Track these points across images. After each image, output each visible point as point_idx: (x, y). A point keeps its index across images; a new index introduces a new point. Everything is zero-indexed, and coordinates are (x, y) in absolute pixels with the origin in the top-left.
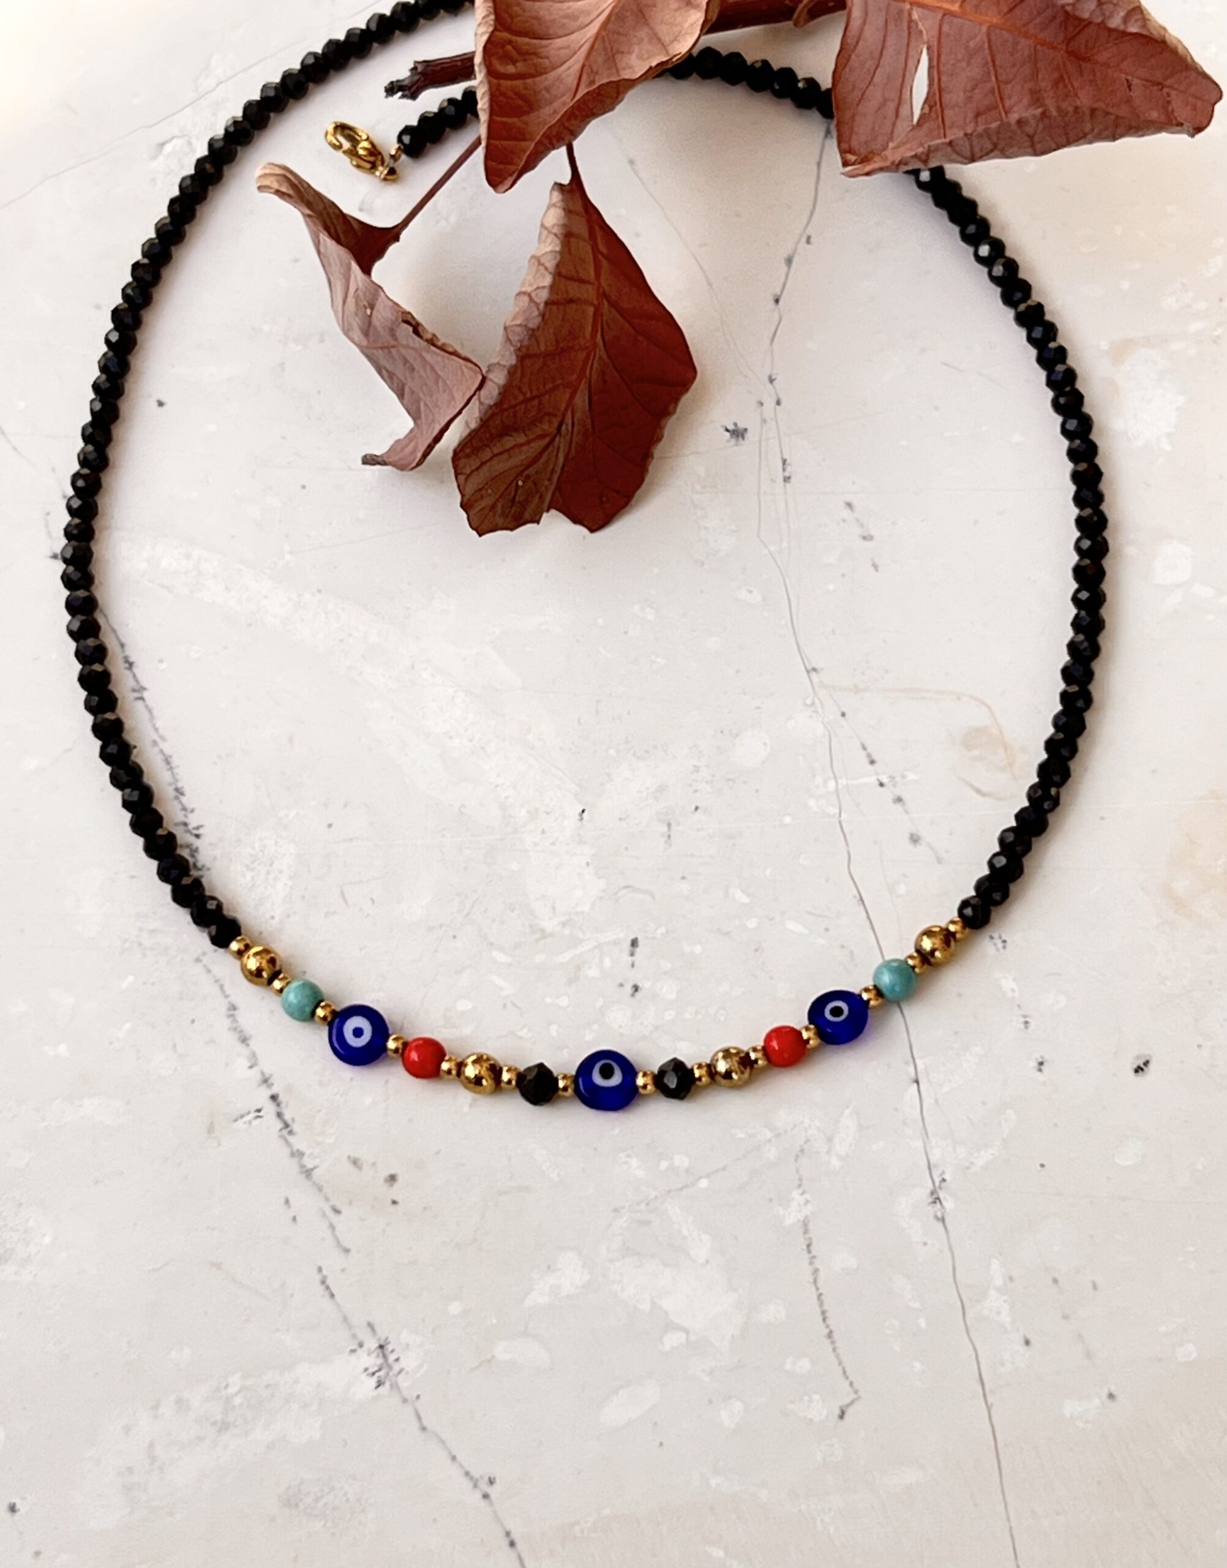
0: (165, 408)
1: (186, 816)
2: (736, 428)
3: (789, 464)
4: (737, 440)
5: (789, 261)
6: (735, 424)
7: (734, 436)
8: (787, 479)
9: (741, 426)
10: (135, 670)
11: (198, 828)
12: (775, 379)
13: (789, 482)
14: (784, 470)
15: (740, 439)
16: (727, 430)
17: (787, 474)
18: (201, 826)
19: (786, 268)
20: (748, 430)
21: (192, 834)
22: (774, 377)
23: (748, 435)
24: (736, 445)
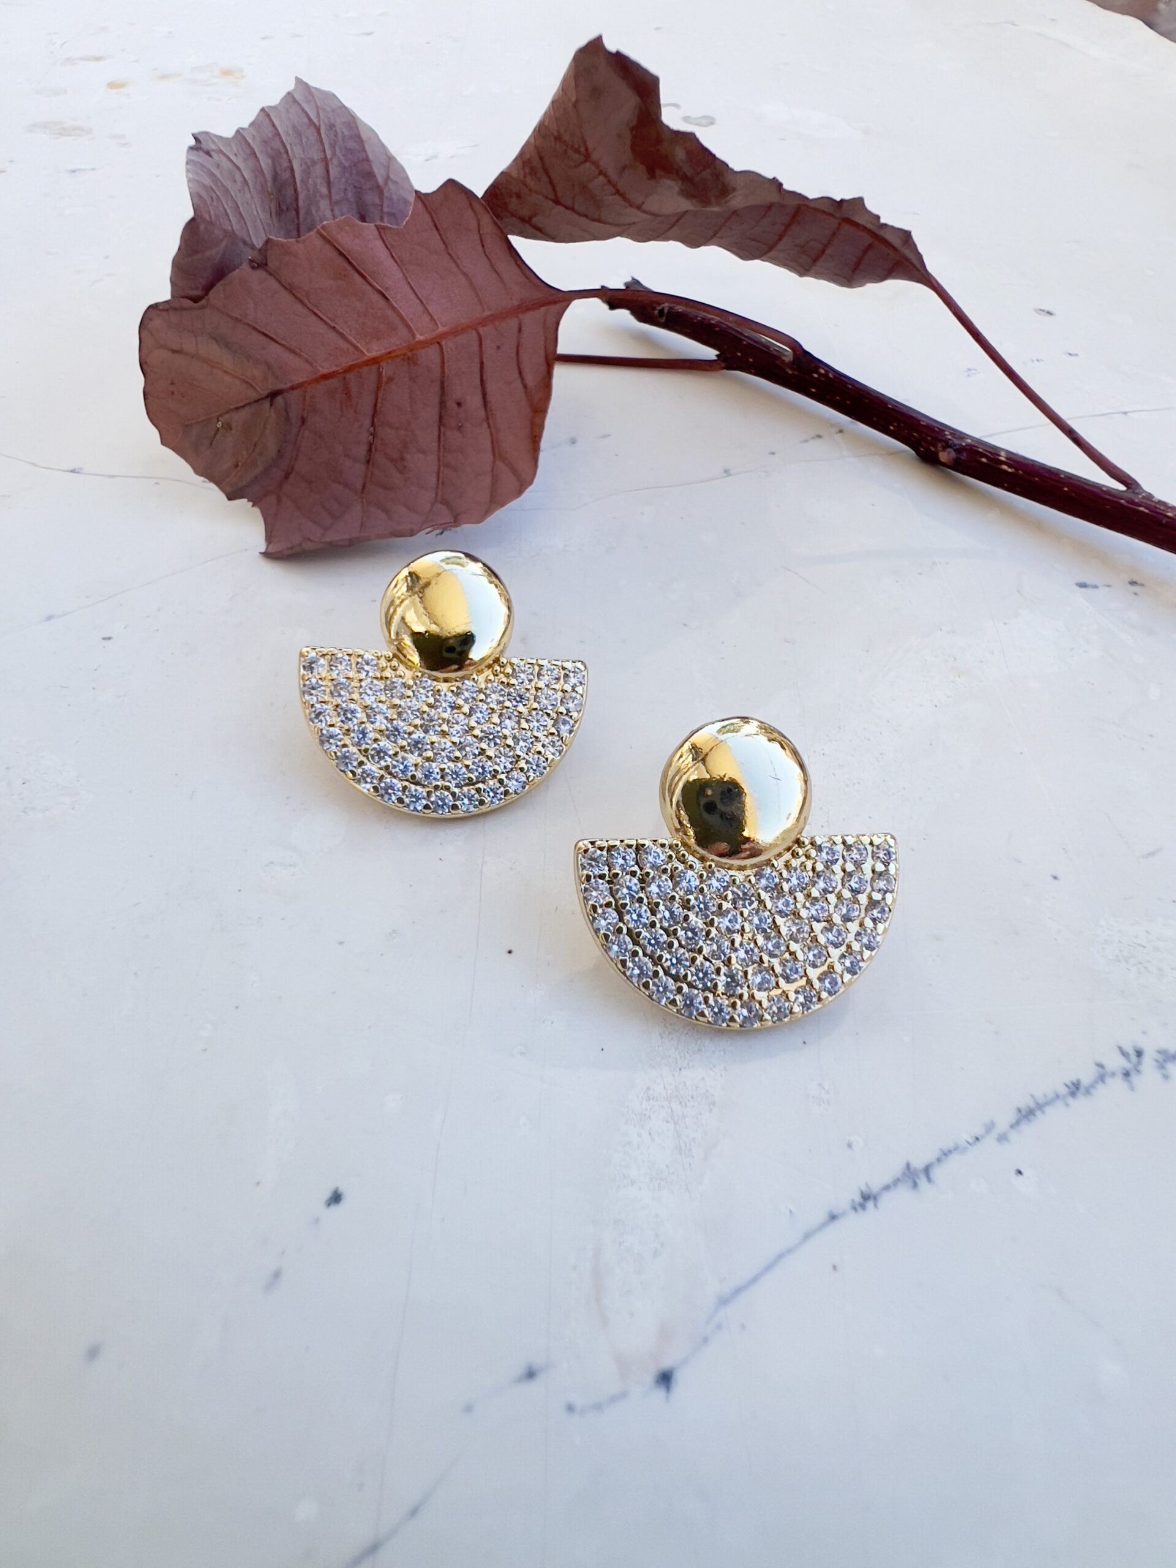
0: (342, 1189)
1: (1113, 1074)
10: (875, 1187)
11: (1124, 1054)
18: (1120, 1048)
21: (1139, 1063)
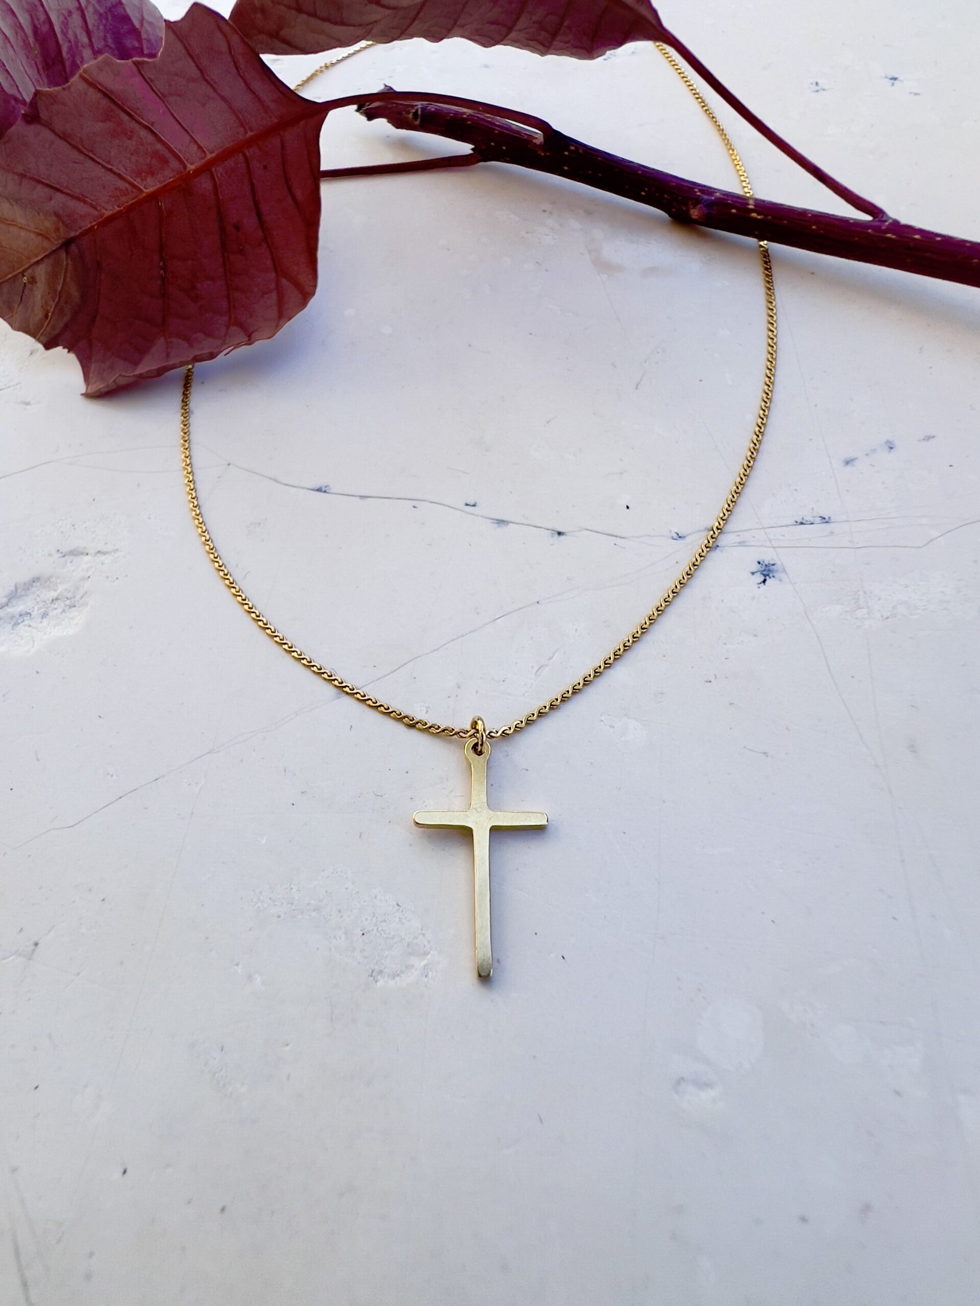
2: (759, 573)
3: (803, 519)
4: (777, 571)
5: (501, 522)
6: (753, 573)
7: (771, 575)
8: (825, 520)
9: (756, 567)
12: (678, 534)
13: (829, 518)
14: (812, 524)
15: (772, 567)
16: (764, 581)
17: (818, 520)
19: (511, 525)
20: (759, 560)
22: (675, 536)
23: (767, 559)
24: (784, 570)
